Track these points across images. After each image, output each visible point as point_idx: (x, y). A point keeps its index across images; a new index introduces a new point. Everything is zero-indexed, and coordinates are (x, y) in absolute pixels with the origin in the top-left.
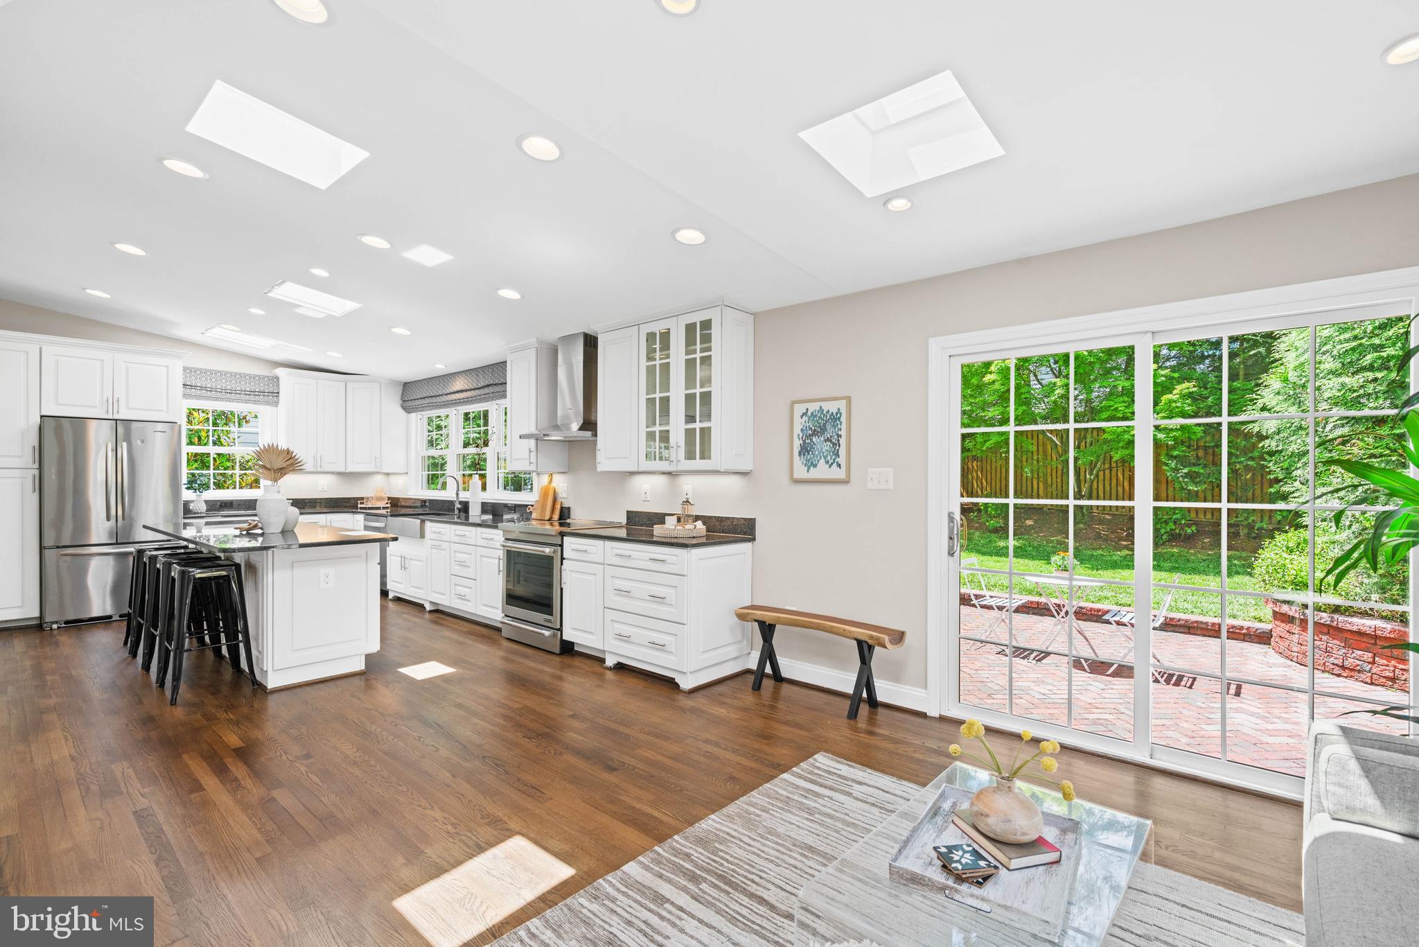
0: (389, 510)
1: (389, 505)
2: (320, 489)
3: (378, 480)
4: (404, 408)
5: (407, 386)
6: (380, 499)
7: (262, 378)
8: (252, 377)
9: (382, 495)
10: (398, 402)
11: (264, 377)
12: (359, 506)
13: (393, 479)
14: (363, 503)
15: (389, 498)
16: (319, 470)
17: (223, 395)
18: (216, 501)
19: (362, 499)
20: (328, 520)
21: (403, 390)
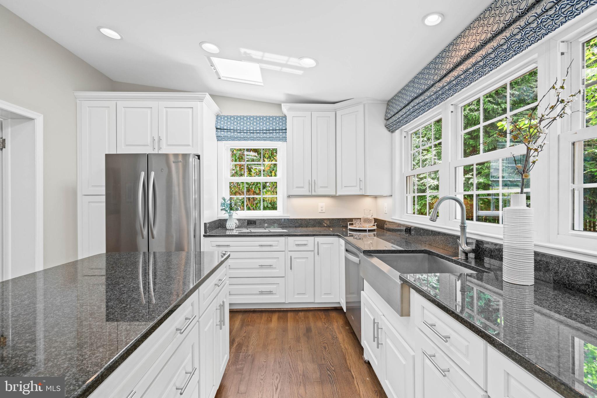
0: (375, 233)
1: (375, 228)
2: (320, 211)
3: (368, 202)
4: (388, 127)
5: (389, 103)
6: (367, 220)
7: (274, 118)
8: (268, 118)
9: (369, 217)
10: (382, 122)
11: (276, 117)
12: (349, 227)
13: (380, 201)
14: (352, 224)
15: (376, 220)
16: (314, 194)
17: (249, 135)
18: (245, 220)
19: (351, 220)
20: (316, 243)
21: (387, 108)
